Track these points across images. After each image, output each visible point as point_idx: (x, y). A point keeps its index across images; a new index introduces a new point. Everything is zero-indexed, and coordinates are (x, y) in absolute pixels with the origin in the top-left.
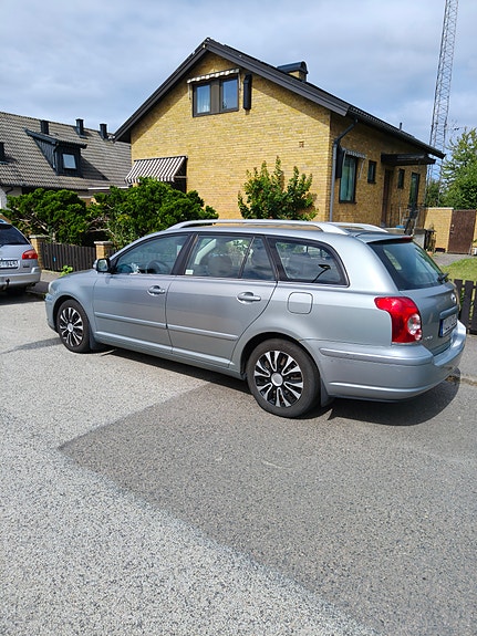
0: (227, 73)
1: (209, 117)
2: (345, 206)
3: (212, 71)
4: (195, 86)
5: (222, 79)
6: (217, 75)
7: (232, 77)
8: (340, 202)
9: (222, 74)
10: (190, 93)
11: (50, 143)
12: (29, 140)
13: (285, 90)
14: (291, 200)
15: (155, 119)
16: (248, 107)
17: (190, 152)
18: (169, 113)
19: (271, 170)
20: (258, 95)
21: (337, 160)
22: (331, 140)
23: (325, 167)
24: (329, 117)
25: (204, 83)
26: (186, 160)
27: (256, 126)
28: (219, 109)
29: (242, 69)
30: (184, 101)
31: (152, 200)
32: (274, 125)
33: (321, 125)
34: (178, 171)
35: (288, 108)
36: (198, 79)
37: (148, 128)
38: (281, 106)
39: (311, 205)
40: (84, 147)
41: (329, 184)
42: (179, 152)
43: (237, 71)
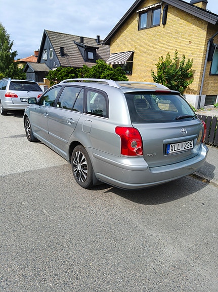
0: (156, 5)
1: (146, 30)
2: (213, 77)
3: (149, 5)
4: (140, 14)
5: (153, 9)
6: (151, 7)
7: (158, 7)
8: (210, 74)
9: (153, 6)
10: (137, 18)
11: (83, 47)
12: (75, 46)
13: (184, 12)
14: (180, 73)
15: (121, 33)
16: (164, 23)
17: (136, 49)
18: (128, 29)
19: (172, 57)
20: (170, 16)
21: (209, 51)
22: (206, 40)
23: (202, 55)
24: (207, 26)
25: (144, 12)
26: (133, 53)
27: (168, 33)
28: (150, 26)
29: (163, 3)
30: (135, 23)
31: (98, 72)
32: (177, 32)
33: (202, 31)
34: (129, 59)
35: (185, 22)
36: (142, 10)
37: (118, 37)
38: (182, 21)
39: (192, 76)
40: (98, 48)
41: (203, 64)
42: (131, 49)
43: (161, 4)
